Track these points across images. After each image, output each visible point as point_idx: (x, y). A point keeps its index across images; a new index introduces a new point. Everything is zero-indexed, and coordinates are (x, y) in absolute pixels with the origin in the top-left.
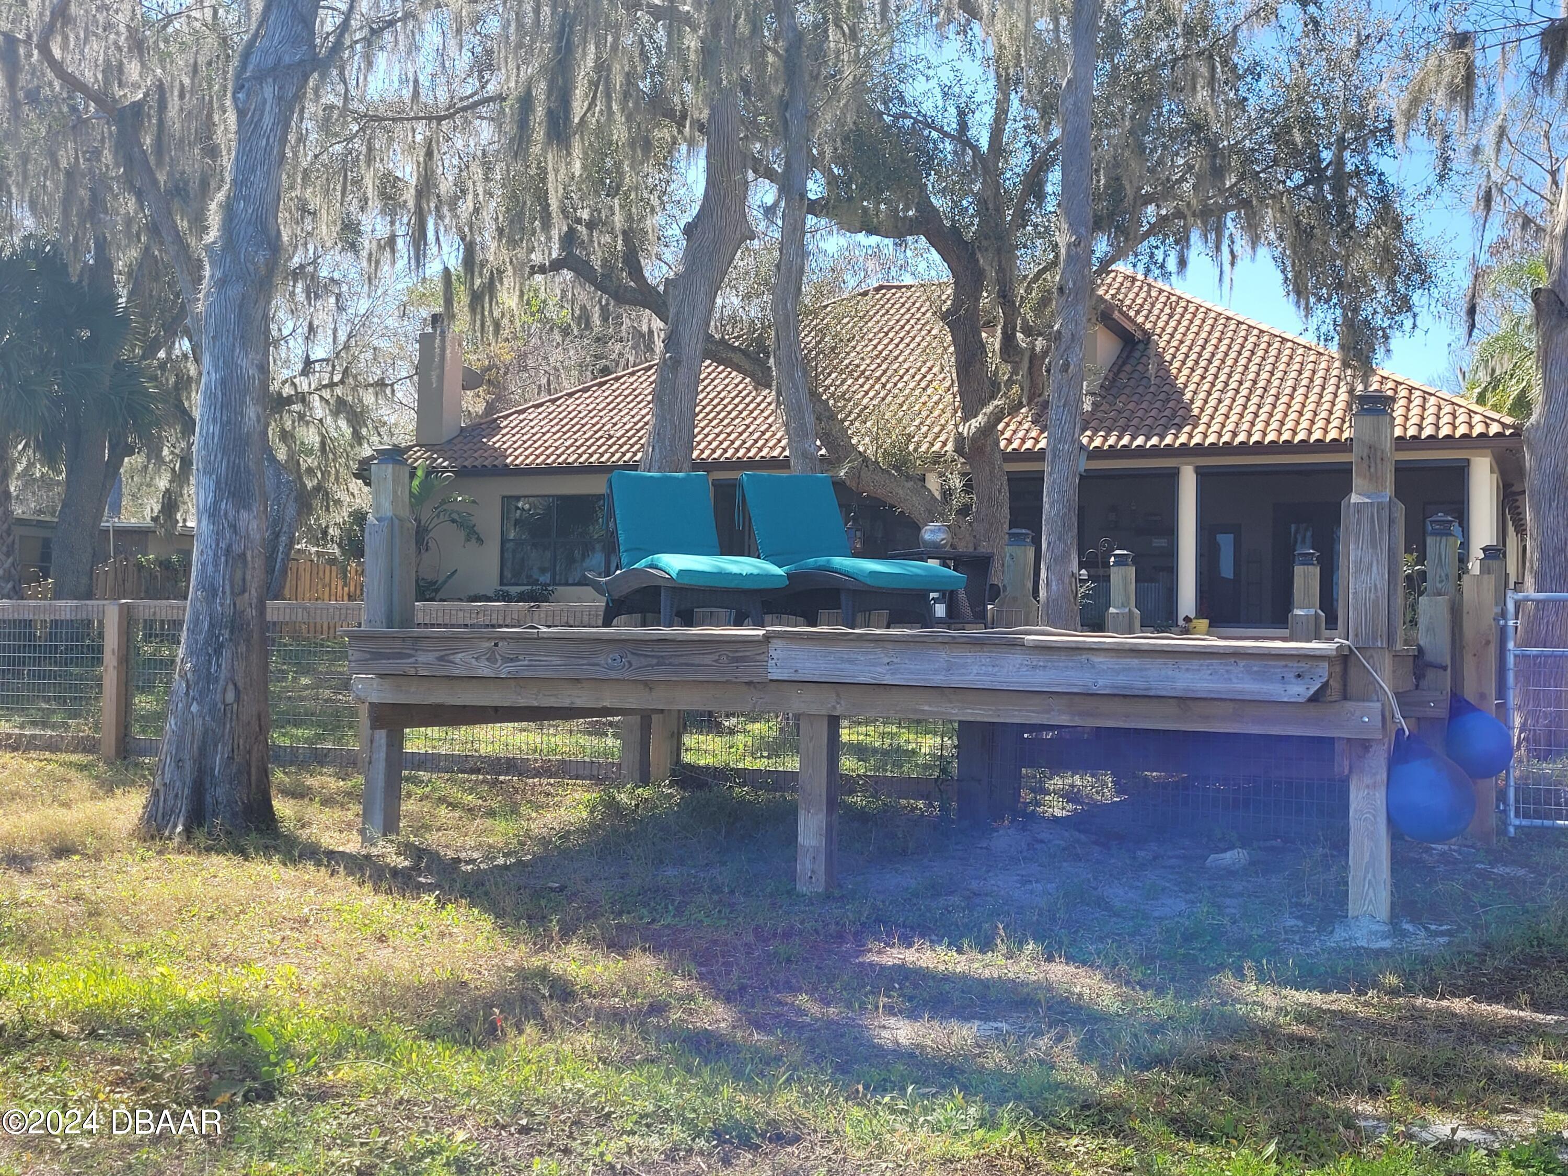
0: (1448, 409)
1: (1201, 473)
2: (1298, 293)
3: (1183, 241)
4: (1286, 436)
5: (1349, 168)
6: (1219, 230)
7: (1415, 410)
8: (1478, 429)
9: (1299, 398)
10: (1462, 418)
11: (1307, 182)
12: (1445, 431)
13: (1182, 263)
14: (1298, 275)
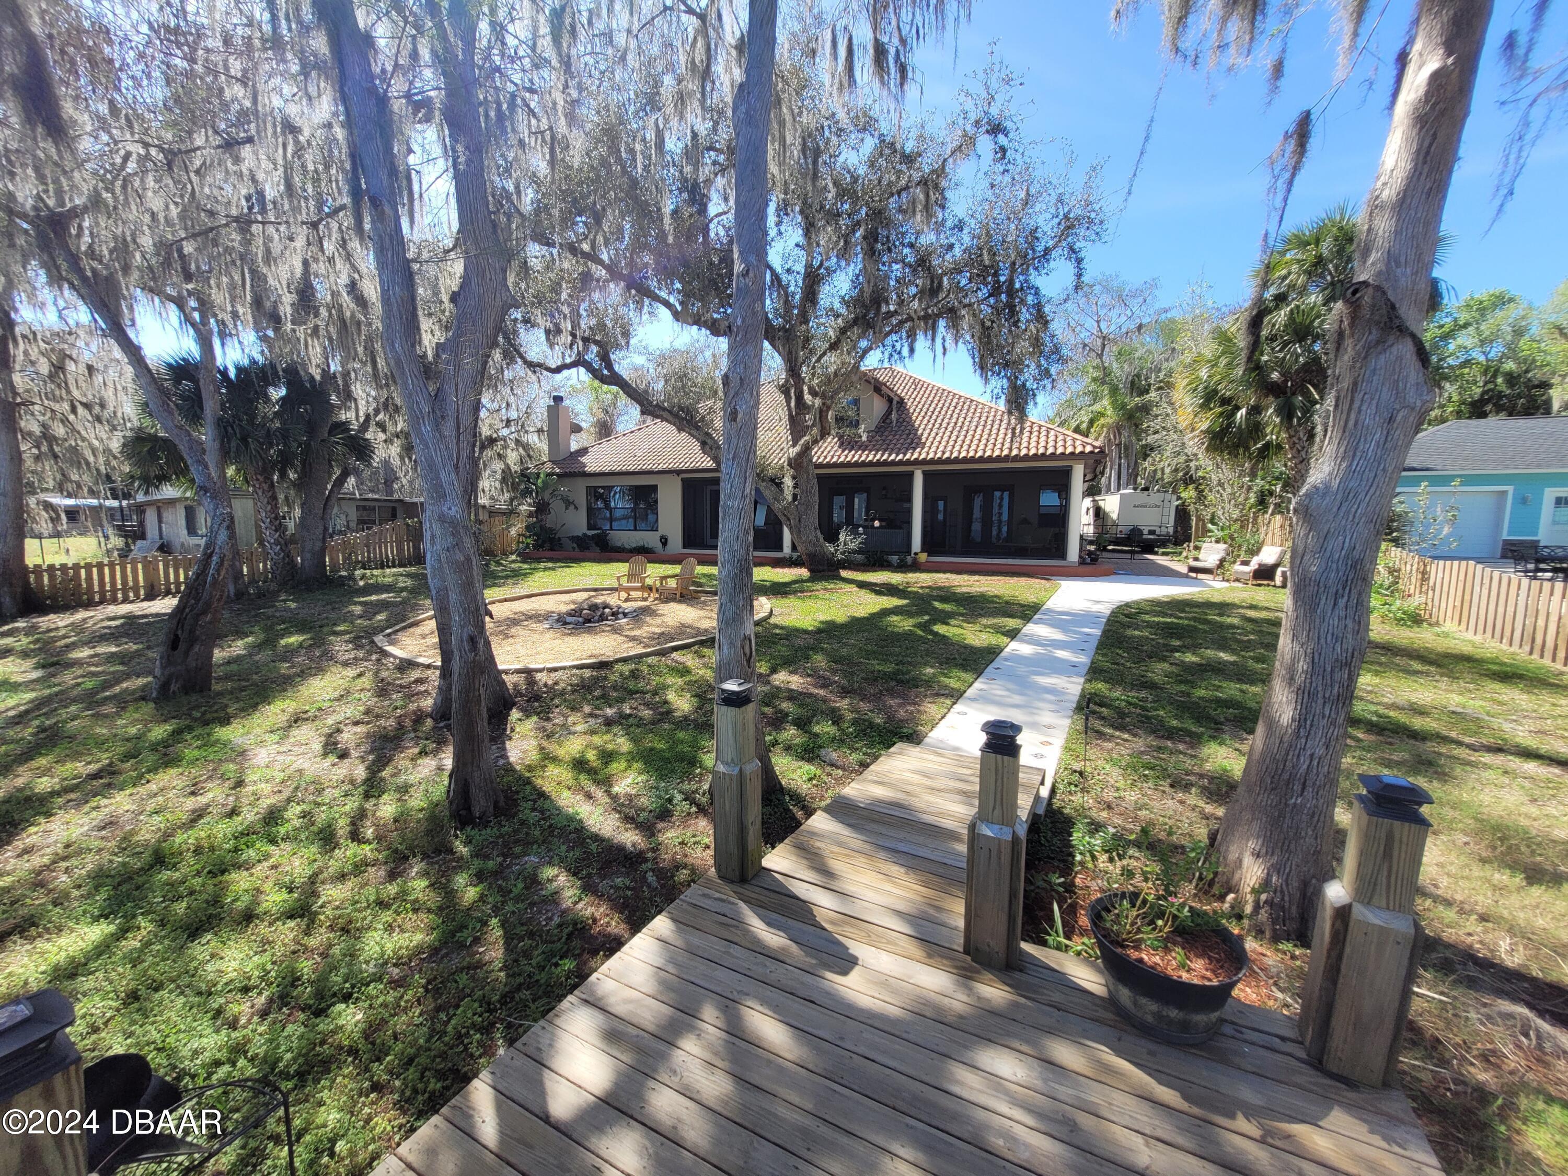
0: (1061, 437)
1: (926, 474)
2: (982, 368)
3: (912, 336)
4: (971, 454)
5: (1017, 286)
6: (934, 329)
7: (1043, 438)
8: (1079, 449)
9: (979, 432)
10: (1069, 443)
11: (991, 295)
12: (1060, 451)
13: (912, 351)
14: (982, 357)
